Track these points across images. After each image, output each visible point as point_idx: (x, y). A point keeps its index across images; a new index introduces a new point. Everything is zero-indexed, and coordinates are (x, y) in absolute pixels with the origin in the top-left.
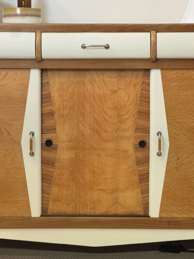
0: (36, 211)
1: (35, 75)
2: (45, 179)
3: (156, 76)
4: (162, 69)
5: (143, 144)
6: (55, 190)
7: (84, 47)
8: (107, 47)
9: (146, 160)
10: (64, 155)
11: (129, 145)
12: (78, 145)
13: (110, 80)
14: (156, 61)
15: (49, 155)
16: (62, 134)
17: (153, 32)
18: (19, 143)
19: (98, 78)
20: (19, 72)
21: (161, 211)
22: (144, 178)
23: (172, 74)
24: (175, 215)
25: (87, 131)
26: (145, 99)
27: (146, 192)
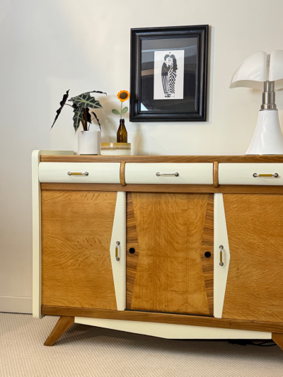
0: (121, 306)
1: (121, 196)
2: (129, 279)
3: (218, 199)
4: (224, 194)
5: (208, 255)
6: (136, 289)
7: (158, 175)
8: (177, 175)
9: (211, 269)
10: (144, 260)
11: (196, 255)
12: (155, 252)
13: (181, 201)
14: (218, 187)
15: (132, 260)
16: (142, 244)
17: (216, 163)
18: (108, 250)
19: (171, 199)
20: (109, 194)
21: (223, 313)
22: (209, 283)
23: (232, 197)
24: (236, 317)
25: (163, 242)
26: (210, 217)
27: (211, 295)
